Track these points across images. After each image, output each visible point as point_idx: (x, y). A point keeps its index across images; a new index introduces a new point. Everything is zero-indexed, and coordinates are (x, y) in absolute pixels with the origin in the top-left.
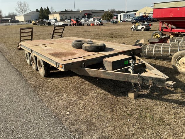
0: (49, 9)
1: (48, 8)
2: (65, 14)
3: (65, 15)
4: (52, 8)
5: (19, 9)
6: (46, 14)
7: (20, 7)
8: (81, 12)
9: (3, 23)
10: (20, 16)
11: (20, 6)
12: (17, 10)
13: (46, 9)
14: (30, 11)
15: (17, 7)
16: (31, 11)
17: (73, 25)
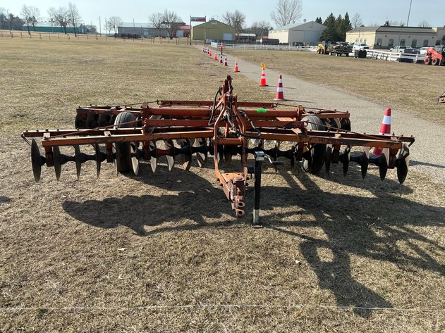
0: (350, 19)
1: (347, 17)
2: (388, 35)
3: (390, 36)
4: (357, 16)
5: (278, 16)
6: (339, 31)
7: (283, 12)
8: (435, 30)
9: (242, 43)
10: (280, 31)
11: (283, 8)
12: (273, 17)
13: (343, 17)
14: (305, 20)
15: (276, 11)
16: (307, 21)
17: (430, 64)
